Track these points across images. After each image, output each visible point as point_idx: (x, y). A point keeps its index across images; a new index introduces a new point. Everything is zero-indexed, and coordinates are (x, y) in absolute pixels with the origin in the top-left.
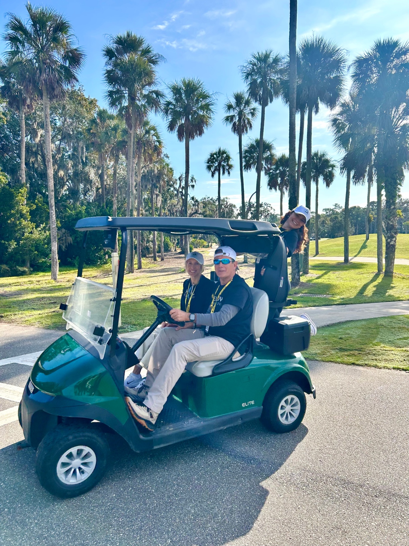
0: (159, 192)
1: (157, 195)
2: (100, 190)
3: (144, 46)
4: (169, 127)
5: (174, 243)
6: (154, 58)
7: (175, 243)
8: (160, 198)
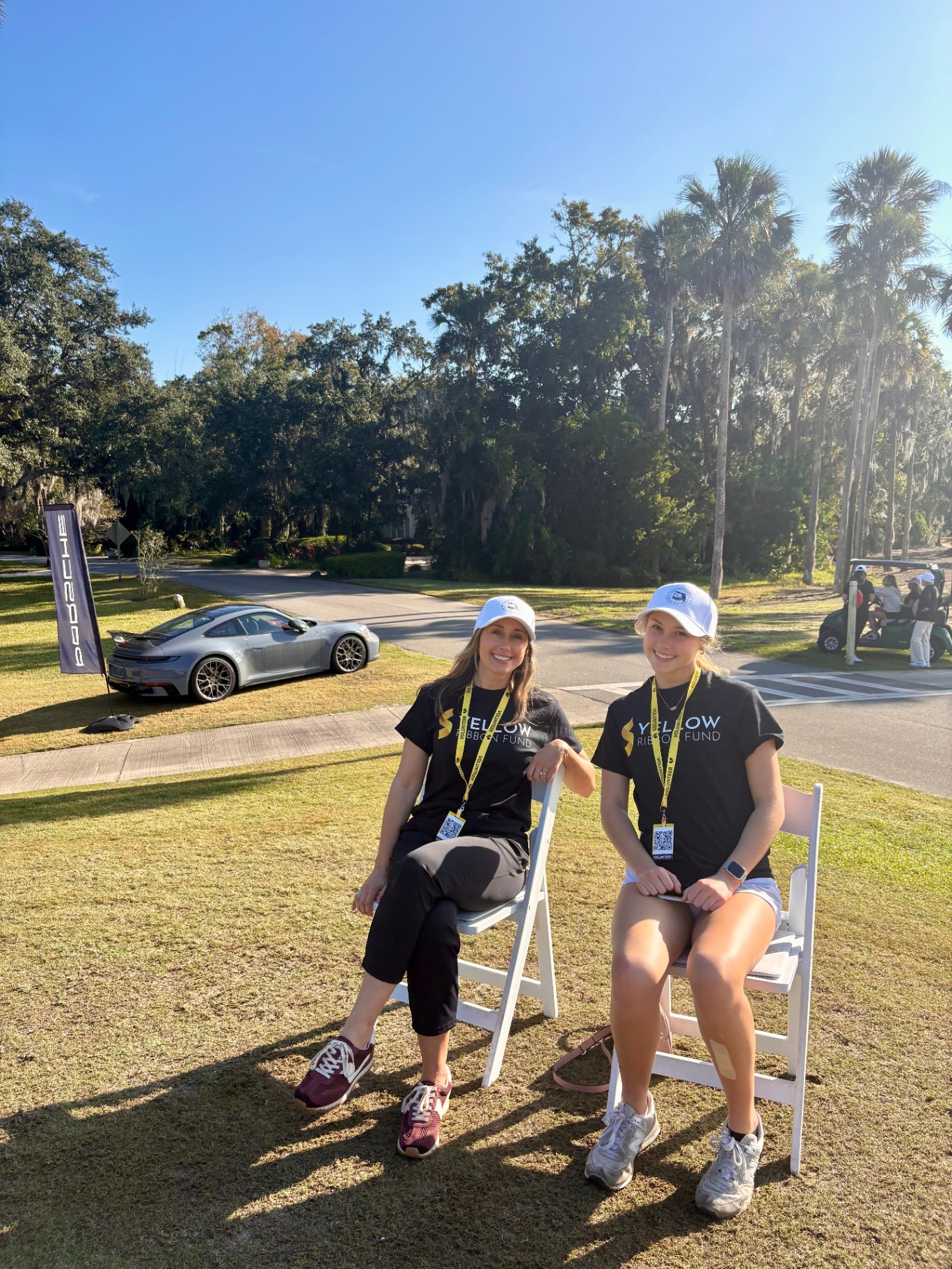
0: (912, 428)
1: (906, 435)
2: (790, 427)
3: (911, 171)
4: (947, 325)
5: (936, 526)
6: (929, 190)
7: (940, 527)
8: (911, 442)
